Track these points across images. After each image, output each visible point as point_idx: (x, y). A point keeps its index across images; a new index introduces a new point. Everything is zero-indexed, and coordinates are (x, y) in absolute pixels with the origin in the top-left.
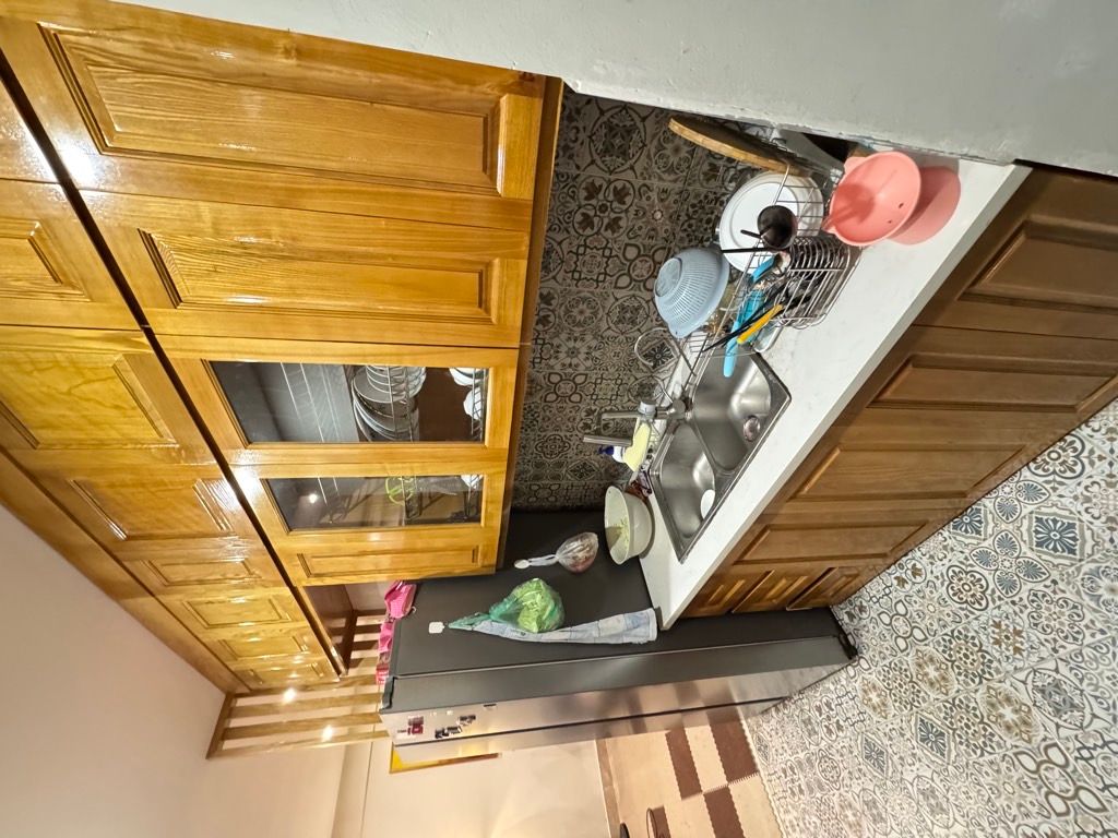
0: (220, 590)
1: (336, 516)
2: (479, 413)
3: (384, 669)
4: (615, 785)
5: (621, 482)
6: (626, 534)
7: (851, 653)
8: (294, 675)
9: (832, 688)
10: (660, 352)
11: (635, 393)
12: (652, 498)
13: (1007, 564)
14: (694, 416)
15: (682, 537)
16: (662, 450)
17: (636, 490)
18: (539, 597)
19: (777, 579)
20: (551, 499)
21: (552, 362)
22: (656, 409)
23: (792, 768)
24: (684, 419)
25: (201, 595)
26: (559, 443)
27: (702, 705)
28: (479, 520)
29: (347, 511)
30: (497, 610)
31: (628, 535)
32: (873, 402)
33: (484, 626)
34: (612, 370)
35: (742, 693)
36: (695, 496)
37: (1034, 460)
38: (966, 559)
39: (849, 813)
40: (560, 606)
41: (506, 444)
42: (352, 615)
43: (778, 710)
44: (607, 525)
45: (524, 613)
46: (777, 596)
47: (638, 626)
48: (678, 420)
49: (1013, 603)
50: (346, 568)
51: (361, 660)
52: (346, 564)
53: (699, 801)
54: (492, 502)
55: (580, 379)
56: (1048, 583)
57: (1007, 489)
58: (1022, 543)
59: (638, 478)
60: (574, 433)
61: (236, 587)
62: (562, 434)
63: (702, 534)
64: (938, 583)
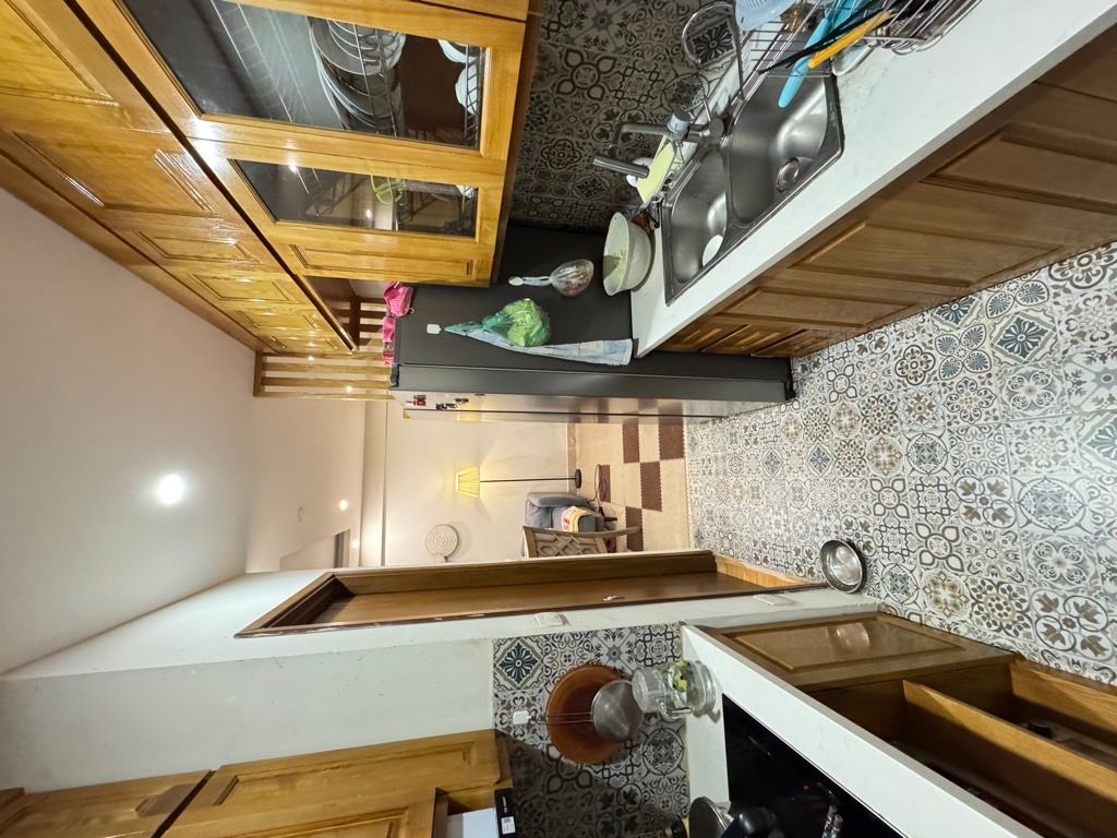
0: (222, 268)
1: (322, 209)
2: (475, 105)
3: (391, 356)
4: (577, 447)
5: (631, 207)
6: (622, 266)
7: (790, 394)
8: (311, 345)
9: (763, 416)
10: (717, 39)
11: (670, 97)
12: (658, 233)
13: (962, 353)
14: (730, 144)
15: (675, 280)
16: (683, 179)
17: (644, 221)
18: (528, 316)
19: (751, 332)
20: (552, 215)
21: (573, 32)
22: (689, 128)
23: (709, 460)
24: (718, 145)
25: (205, 271)
26: (568, 151)
27: (656, 413)
28: (473, 235)
29: (332, 205)
30: (490, 322)
31: (625, 267)
32: (933, 176)
33: (477, 333)
34: (648, 58)
35: (692, 409)
36: (703, 237)
37: (1061, 263)
38: (930, 342)
39: (738, 491)
40: (548, 326)
41: (504, 157)
42: (356, 300)
43: (714, 423)
44: (606, 253)
45: (514, 328)
46: (746, 344)
47: (615, 352)
48: (710, 145)
49: (944, 385)
50: (342, 264)
51: (368, 340)
52: (342, 260)
53: (636, 467)
54: (488, 219)
55: (605, 66)
56: (984, 375)
57: (1013, 286)
58: (988, 338)
59: (649, 207)
60: (587, 141)
61: (236, 267)
62: (574, 139)
63: (696, 282)
64: (893, 357)
